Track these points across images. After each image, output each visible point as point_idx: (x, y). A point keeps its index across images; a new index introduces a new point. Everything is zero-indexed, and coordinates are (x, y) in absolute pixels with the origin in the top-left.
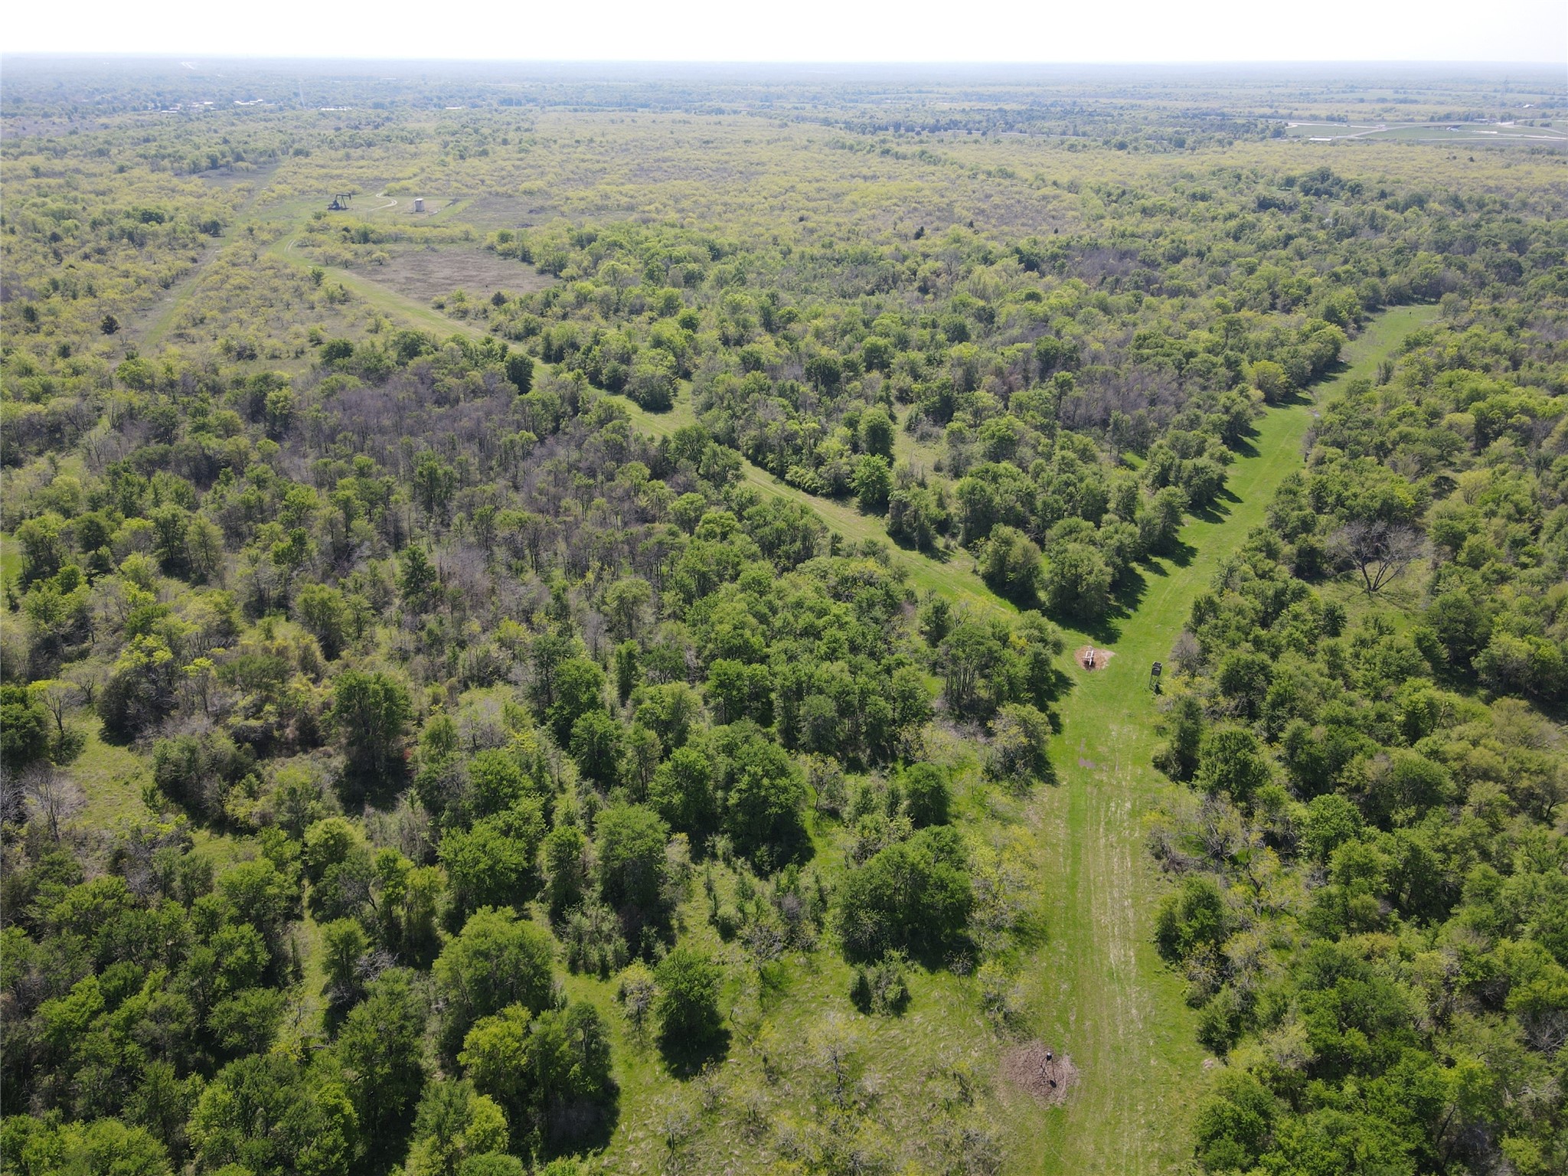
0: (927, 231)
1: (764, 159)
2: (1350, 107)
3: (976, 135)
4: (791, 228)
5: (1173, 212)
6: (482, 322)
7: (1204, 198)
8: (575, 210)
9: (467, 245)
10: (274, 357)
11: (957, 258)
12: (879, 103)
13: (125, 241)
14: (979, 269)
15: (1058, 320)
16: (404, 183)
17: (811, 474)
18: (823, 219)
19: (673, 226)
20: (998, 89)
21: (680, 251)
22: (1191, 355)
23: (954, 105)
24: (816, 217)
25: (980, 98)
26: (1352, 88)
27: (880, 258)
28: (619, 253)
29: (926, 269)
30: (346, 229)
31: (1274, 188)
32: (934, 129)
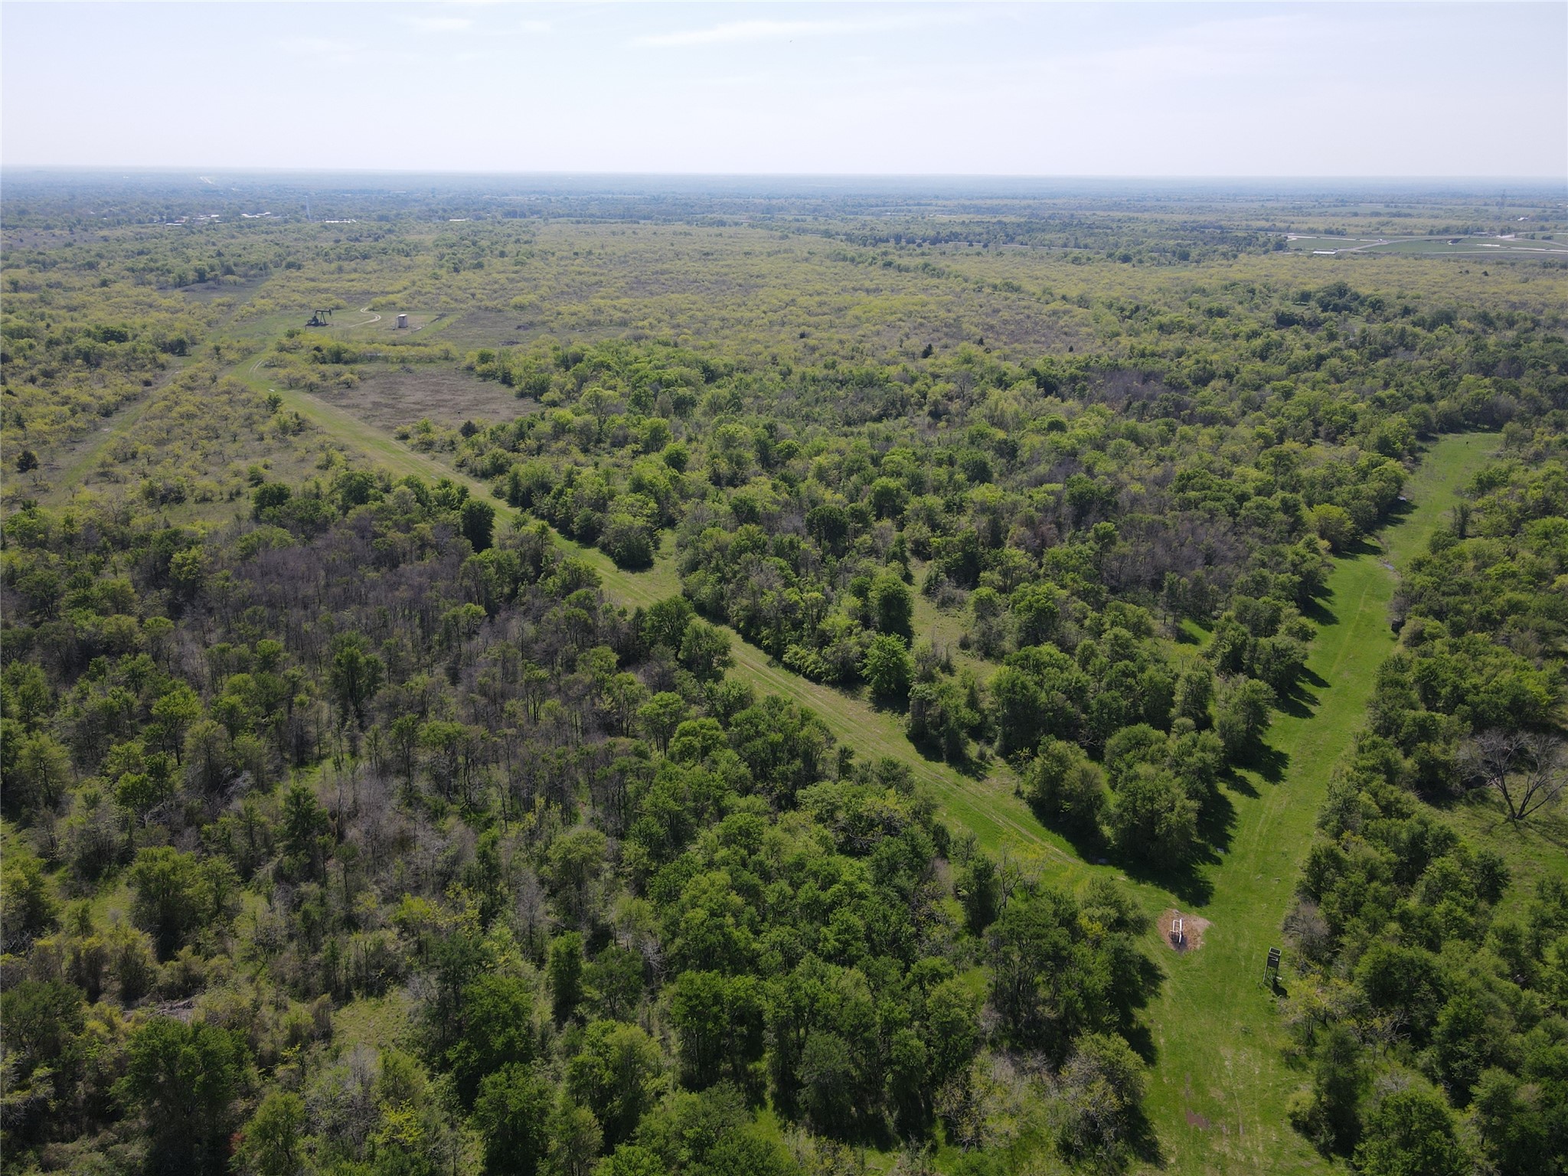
0: (936, 350)
1: (764, 271)
2: (1346, 221)
3: (978, 247)
4: (792, 346)
5: (1191, 329)
6: (446, 456)
7: (1221, 314)
8: (564, 326)
9: (445, 365)
10: (205, 500)
11: (969, 379)
12: (878, 215)
13: (79, 361)
14: (995, 393)
15: (1088, 455)
16: (391, 297)
17: (813, 657)
18: (825, 335)
19: (666, 344)
20: (995, 202)
21: (671, 373)
22: (1242, 498)
23: (953, 217)
24: (818, 334)
25: (978, 210)
26: (1343, 202)
27: (887, 380)
28: (605, 375)
29: (937, 390)
30: (318, 349)
31: (1289, 303)
32: (935, 241)
